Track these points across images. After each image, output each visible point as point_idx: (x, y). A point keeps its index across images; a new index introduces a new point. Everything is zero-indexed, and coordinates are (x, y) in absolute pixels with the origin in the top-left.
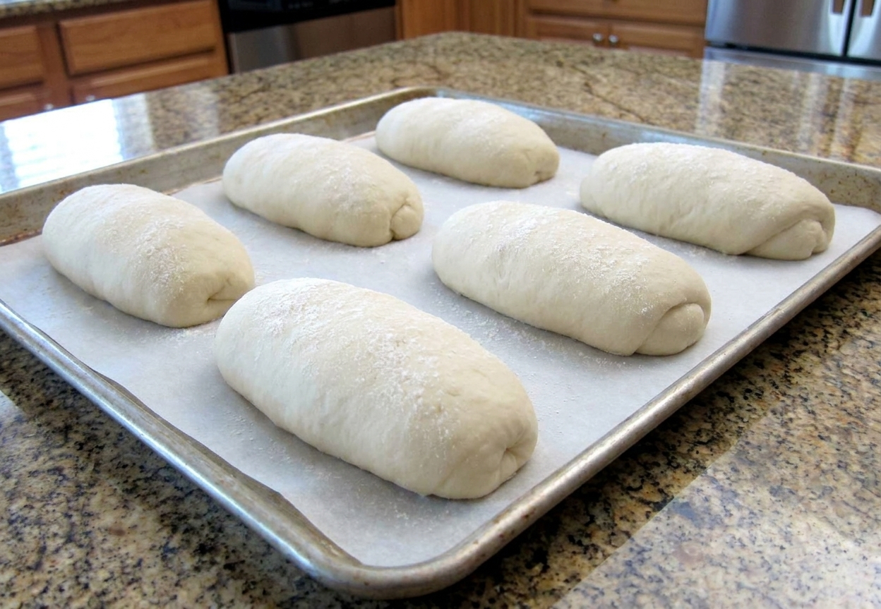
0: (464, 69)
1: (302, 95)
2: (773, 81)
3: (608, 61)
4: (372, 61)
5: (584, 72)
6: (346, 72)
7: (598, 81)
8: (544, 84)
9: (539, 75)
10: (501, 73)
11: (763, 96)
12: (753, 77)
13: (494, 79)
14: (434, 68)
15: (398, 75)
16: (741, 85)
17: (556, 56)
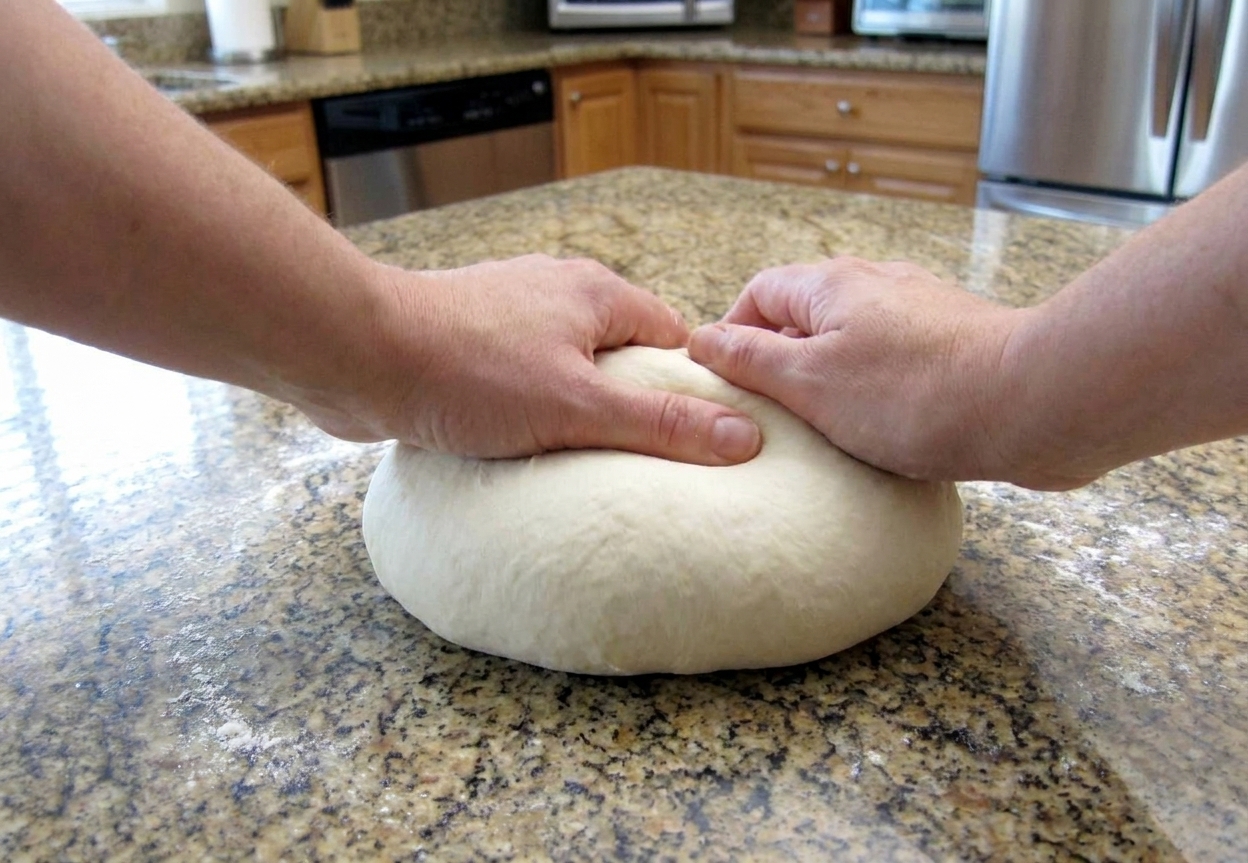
0: (656, 221)
1: (442, 258)
2: (1072, 238)
3: (851, 210)
4: (532, 209)
5: (817, 226)
6: (499, 225)
7: (837, 240)
8: (766, 244)
9: (757, 229)
10: (705, 226)
11: (1063, 261)
12: (1048, 235)
13: (698, 235)
14: (618, 221)
15: (570, 229)
16: (1032, 245)
17: (779, 202)
